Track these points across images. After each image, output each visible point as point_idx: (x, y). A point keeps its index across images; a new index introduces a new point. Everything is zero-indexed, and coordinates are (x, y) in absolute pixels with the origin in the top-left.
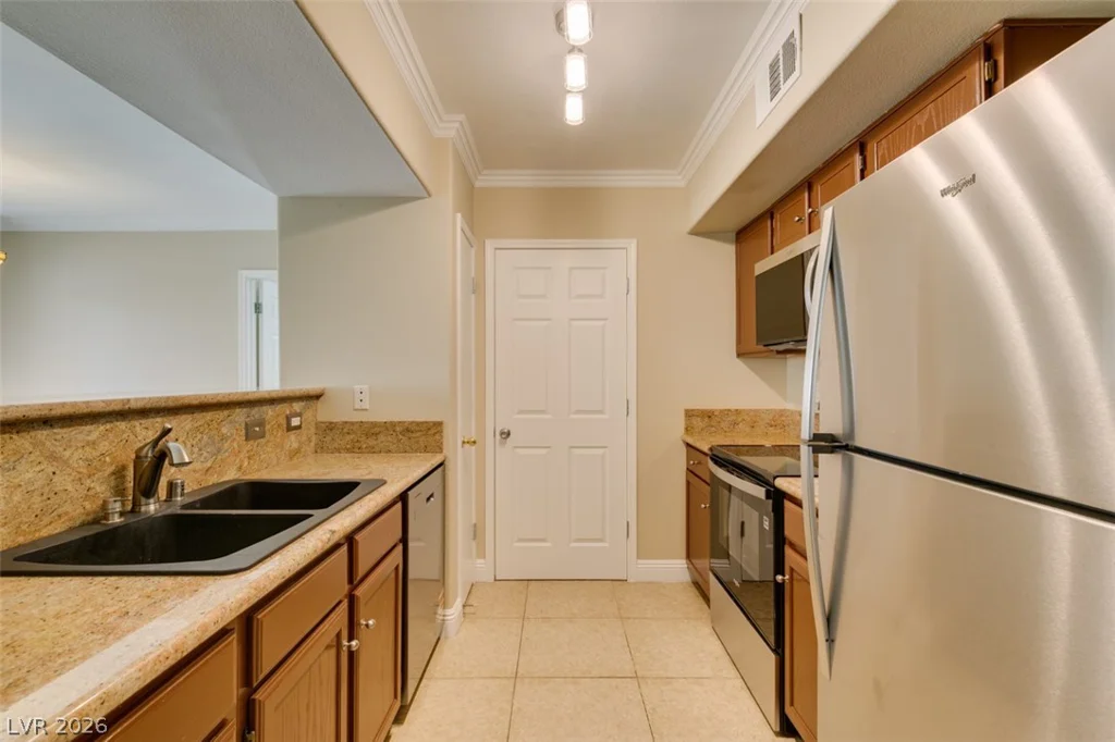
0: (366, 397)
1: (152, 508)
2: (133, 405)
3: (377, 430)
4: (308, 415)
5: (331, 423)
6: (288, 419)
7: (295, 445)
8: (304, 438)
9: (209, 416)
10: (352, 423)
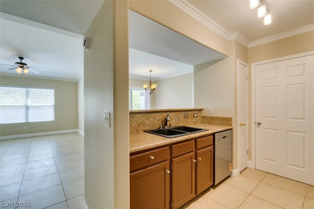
0: (212, 110)
1: (166, 128)
2: (164, 110)
3: (214, 119)
4: (199, 114)
5: (204, 116)
6: (194, 115)
7: (196, 121)
8: (198, 119)
9: (177, 113)
10: (209, 117)
